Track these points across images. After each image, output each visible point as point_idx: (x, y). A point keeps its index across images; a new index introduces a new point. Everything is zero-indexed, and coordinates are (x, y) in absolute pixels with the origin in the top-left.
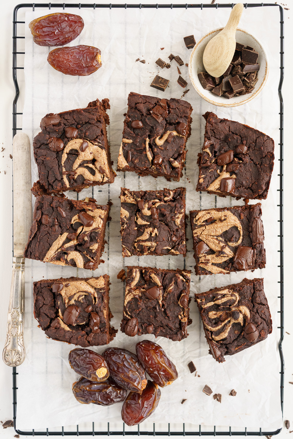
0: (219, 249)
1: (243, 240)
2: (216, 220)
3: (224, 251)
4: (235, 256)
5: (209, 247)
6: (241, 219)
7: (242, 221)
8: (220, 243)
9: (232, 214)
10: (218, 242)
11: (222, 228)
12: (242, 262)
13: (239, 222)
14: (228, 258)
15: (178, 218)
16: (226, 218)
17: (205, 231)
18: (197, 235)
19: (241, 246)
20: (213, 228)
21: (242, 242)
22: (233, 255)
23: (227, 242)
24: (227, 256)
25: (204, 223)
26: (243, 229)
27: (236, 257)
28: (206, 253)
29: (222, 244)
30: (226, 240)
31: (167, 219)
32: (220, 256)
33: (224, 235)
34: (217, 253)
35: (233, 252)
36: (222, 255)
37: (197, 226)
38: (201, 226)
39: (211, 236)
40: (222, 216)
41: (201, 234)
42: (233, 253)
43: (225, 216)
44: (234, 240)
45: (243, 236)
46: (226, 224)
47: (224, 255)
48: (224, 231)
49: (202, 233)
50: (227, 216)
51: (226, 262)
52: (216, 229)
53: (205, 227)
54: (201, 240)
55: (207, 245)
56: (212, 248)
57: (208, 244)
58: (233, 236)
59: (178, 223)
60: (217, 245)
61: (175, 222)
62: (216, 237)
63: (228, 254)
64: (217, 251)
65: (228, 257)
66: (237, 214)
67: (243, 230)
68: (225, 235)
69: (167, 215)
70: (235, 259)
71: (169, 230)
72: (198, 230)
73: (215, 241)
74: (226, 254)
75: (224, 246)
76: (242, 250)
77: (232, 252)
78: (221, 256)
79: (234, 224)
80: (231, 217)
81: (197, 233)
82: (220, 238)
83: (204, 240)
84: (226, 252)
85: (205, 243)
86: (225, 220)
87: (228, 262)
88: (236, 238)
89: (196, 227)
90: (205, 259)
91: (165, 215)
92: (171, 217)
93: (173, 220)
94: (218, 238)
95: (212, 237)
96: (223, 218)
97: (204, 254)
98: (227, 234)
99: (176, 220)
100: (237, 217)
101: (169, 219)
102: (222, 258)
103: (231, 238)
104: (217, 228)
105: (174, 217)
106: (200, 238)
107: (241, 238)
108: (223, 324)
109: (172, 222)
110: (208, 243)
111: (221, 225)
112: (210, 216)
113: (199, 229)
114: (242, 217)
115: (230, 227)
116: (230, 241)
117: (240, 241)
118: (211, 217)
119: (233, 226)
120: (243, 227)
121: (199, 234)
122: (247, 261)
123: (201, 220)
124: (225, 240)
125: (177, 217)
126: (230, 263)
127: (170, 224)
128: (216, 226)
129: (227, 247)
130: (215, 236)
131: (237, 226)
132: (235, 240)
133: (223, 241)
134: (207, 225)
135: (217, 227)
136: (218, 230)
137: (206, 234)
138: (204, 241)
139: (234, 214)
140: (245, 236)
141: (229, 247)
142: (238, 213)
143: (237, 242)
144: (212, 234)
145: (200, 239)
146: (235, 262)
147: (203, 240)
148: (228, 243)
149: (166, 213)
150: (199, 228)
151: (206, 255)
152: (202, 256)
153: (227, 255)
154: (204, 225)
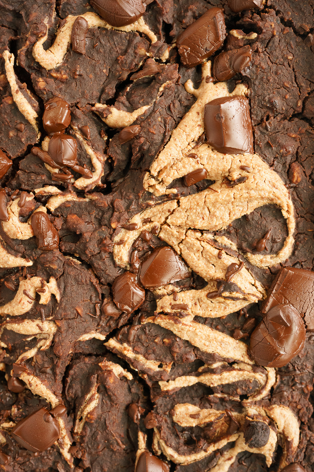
0: (220, 275)
1: (295, 247)
2: (214, 182)
3: (232, 281)
4: (267, 300)
5: (186, 264)
6: (291, 182)
7: (295, 188)
8: (224, 255)
9: (266, 165)
10: (216, 252)
11: (230, 205)
12: (288, 317)
13: (285, 190)
14: (245, 304)
15: (121, 242)
16: (244, 174)
17: (177, 214)
18: (152, 225)
19: (289, 268)
20: (202, 203)
21: (293, 253)
22: (260, 296)
23: (245, 252)
24: (241, 296)
25: (175, 191)
26: (298, 215)
27: (271, 300)
28: (178, 284)
29: (228, 260)
30: (244, 245)
31: (86, 248)
32: (220, 296)
33: (237, 233)
34: (210, 288)
35: (263, 285)
36: (226, 294)
37: (151, 199)
38: (167, 198)
39: (195, 230)
40: (235, 166)
41: (165, 223)
42: (261, 288)
43: (243, 168)
44: (269, 248)
45: (296, 236)
46: (246, 195)
47: (235, 294)
48: (239, 215)
49: (168, 221)
50: (251, 170)
51: (237, 314)
52: (212, 210)
53: (178, 202)
54: (164, 244)
55: (182, 258)
56: (196, 270)
57: (185, 256)
58: (264, 236)
59: (121, 259)
60: (214, 260)
61: (112, 255)
62: (210, 236)
63: (246, 292)
64: (212, 280)
65: (245, 299)
66: (280, 167)
67: (296, 218)
68: (241, 231)
69: (87, 235)
70: (267, 308)
71: (94, 281)
72: (154, 209)
73: (208, 247)
74: (239, 290)
75: (233, 264)
76: (289, 281)
77: (258, 284)
78: (225, 298)
79: (271, 196)
80: (262, 173)
81: (151, 222)
82: (225, 240)
83: (174, 242)
84: (239, 285)
85: (175, 252)
86: (241, 180)
87: (244, 315)
88: (274, 241)
89: (152, 203)
90: (173, 303)
91: (81, 235)
92: (101, 242)
93: (105, 251)
94: (219, 239)
95: (198, 235)
96: (236, 175)
97: (171, 288)
98: (248, 228)
99: (116, 251)
100: (281, 176)
101: (93, 247)
102: (228, 302)
103: (259, 241)
104: (214, 205)
105: (107, 242)
106: (162, 235)
107: (291, 240)
108: (212, 449)
109: (105, 255)
110: (185, 253)
111: (228, 195)
112: (197, 167)
113: (159, 207)
114: (298, 175)
115: (256, 204)
116: (255, 249)
117: (286, 252)
118: (199, 171)
119: (266, 202)
120: (296, 208)
121: (157, 224)
122: (303, 316)
123: (168, 175)
124: (240, 248)
125: (117, 239)
126: (250, 318)
127: (97, 263)
128: (213, 200)
129: (243, 270)
130: (208, 231)
131: (278, 202)
132: (272, 247)
133: (234, 247)
134: (184, 195)
135: (216, 201)
136: (218, 213)
137: (179, 222)
138: (172, 248)
139: (271, 166)
140: (302, 236)
141: (251, 268)
142: (284, 164)
143: (277, 253)
144: (199, 225)
145: (159, 239)
146: (266, 315)
147: (170, 243)
148: (249, 255)
149: (84, 230)
150: (159, 204)
151: (177, 289)
152: (165, 291)
153: (244, 294)
154: (176, 196)
